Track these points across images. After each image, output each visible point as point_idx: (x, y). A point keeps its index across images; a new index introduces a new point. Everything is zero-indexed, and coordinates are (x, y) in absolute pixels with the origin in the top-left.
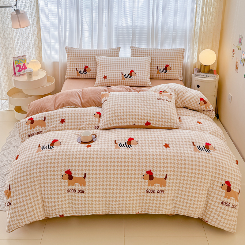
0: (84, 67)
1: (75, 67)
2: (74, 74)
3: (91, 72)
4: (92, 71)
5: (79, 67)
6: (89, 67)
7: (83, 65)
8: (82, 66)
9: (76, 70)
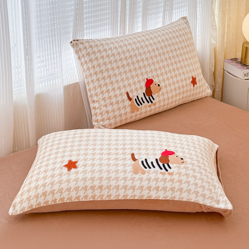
0: (143, 84)
1: (124, 91)
2: (123, 112)
3: (163, 94)
4: (164, 90)
5: (133, 87)
6: (156, 80)
7: (141, 78)
8: (139, 82)
9: (125, 97)
